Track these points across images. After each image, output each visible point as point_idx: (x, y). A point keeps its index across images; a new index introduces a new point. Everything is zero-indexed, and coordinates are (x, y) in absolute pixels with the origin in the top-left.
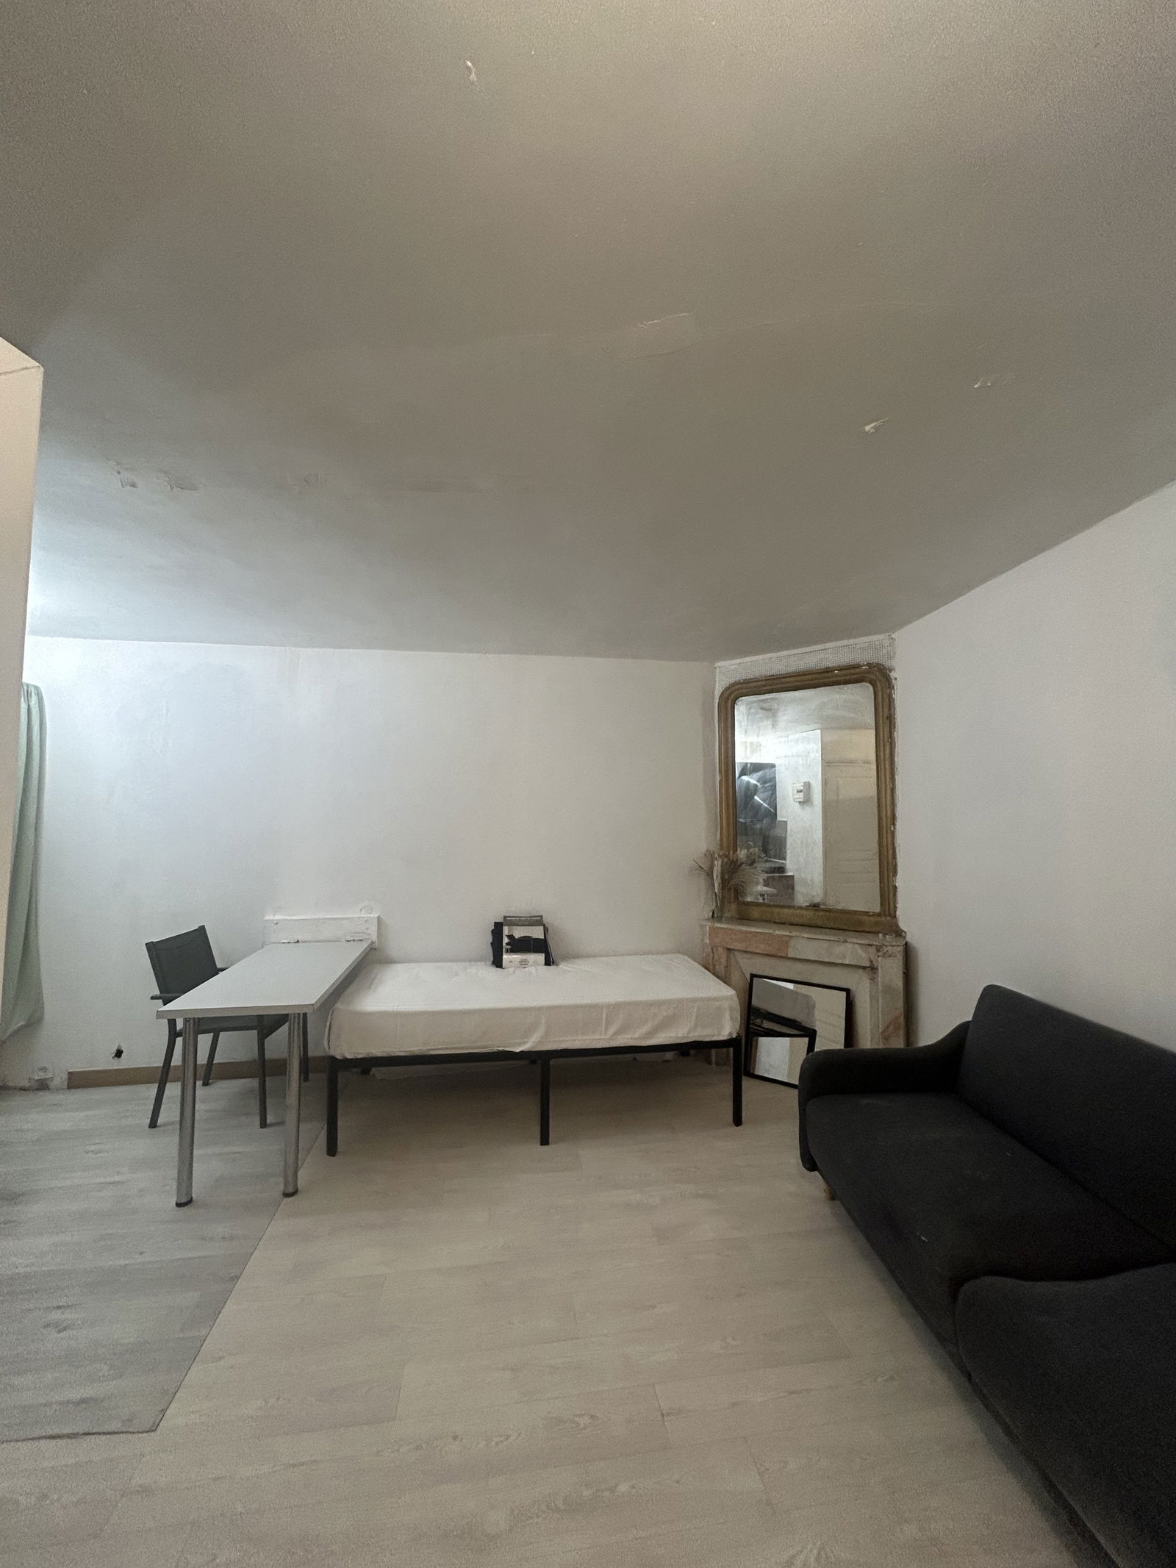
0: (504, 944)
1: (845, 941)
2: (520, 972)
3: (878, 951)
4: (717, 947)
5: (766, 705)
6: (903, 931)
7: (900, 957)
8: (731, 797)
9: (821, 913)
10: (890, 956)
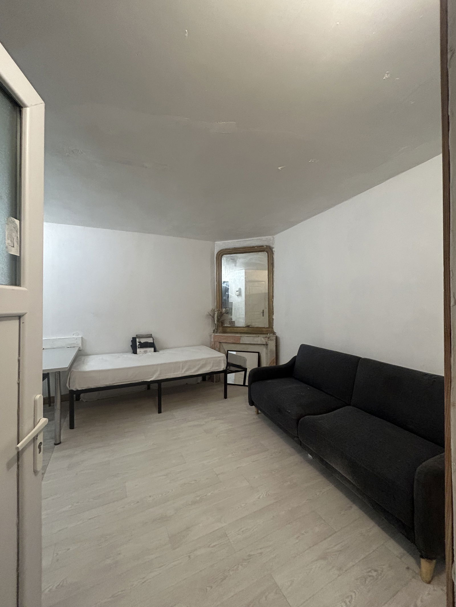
0: (137, 345)
1: (259, 336)
2: (145, 355)
3: (268, 339)
4: (216, 342)
5: (232, 258)
6: (275, 332)
7: (275, 341)
8: (220, 291)
9: (250, 329)
10: (272, 340)
